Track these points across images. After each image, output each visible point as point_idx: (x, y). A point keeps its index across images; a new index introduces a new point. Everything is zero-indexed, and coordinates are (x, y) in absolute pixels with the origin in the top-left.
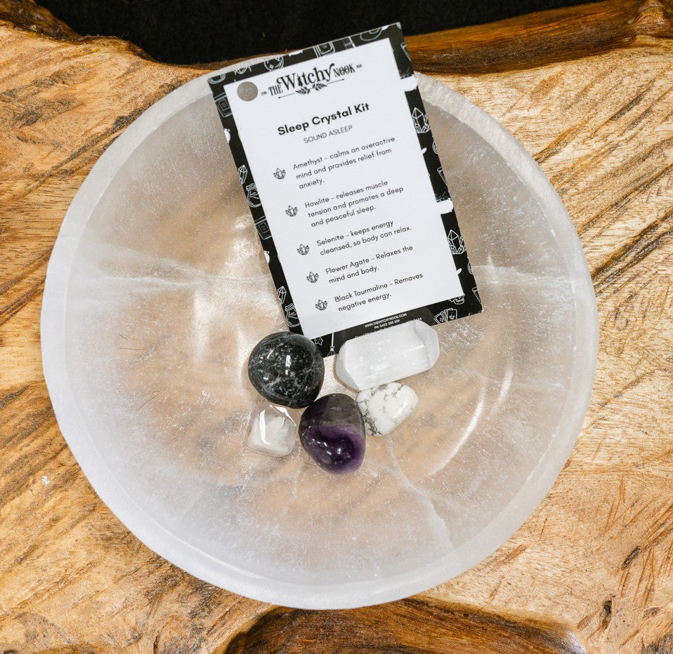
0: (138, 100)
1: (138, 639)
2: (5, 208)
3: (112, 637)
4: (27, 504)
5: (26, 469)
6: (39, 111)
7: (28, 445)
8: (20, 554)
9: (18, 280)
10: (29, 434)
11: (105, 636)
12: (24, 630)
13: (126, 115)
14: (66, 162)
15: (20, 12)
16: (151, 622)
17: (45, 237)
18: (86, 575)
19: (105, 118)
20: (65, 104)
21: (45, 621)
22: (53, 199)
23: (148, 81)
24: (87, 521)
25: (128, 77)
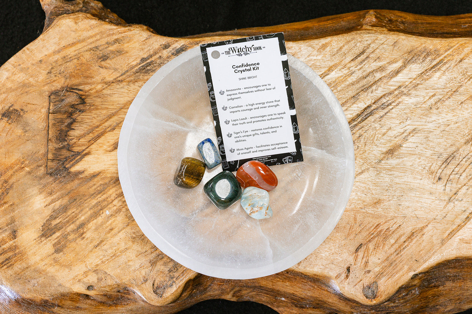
0: (150, 51)
1: (146, 281)
2: (93, 96)
3: (135, 280)
4: (99, 222)
5: (99, 207)
6: (108, 55)
7: (100, 197)
8: (96, 244)
9: (98, 127)
10: (101, 192)
11: (132, 280)
12: (97, 277)
13: (145, 57)
14: (120, 77)
15: (103, 14)
16: (152, 274)
17: (109, 108)
18: (124, 254)
19: (136, 58)
20: (120, 52)
21: (106, 273)
22: (113, 92)
23: (155, 43)
24: (125, 230)
25: (146, 41)
